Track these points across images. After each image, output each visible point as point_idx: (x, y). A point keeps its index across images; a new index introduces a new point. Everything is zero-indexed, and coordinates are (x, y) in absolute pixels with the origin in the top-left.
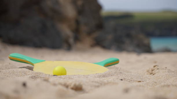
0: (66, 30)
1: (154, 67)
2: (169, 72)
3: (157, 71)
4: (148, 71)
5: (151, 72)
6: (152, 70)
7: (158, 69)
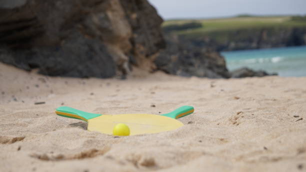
0: (119, 53)
1: (238, 114)
2: (257, 122)
3: (242, 119)
4: (230, 120)
5: (234, 121)
6: (236, 119)
7: (243, 117)
